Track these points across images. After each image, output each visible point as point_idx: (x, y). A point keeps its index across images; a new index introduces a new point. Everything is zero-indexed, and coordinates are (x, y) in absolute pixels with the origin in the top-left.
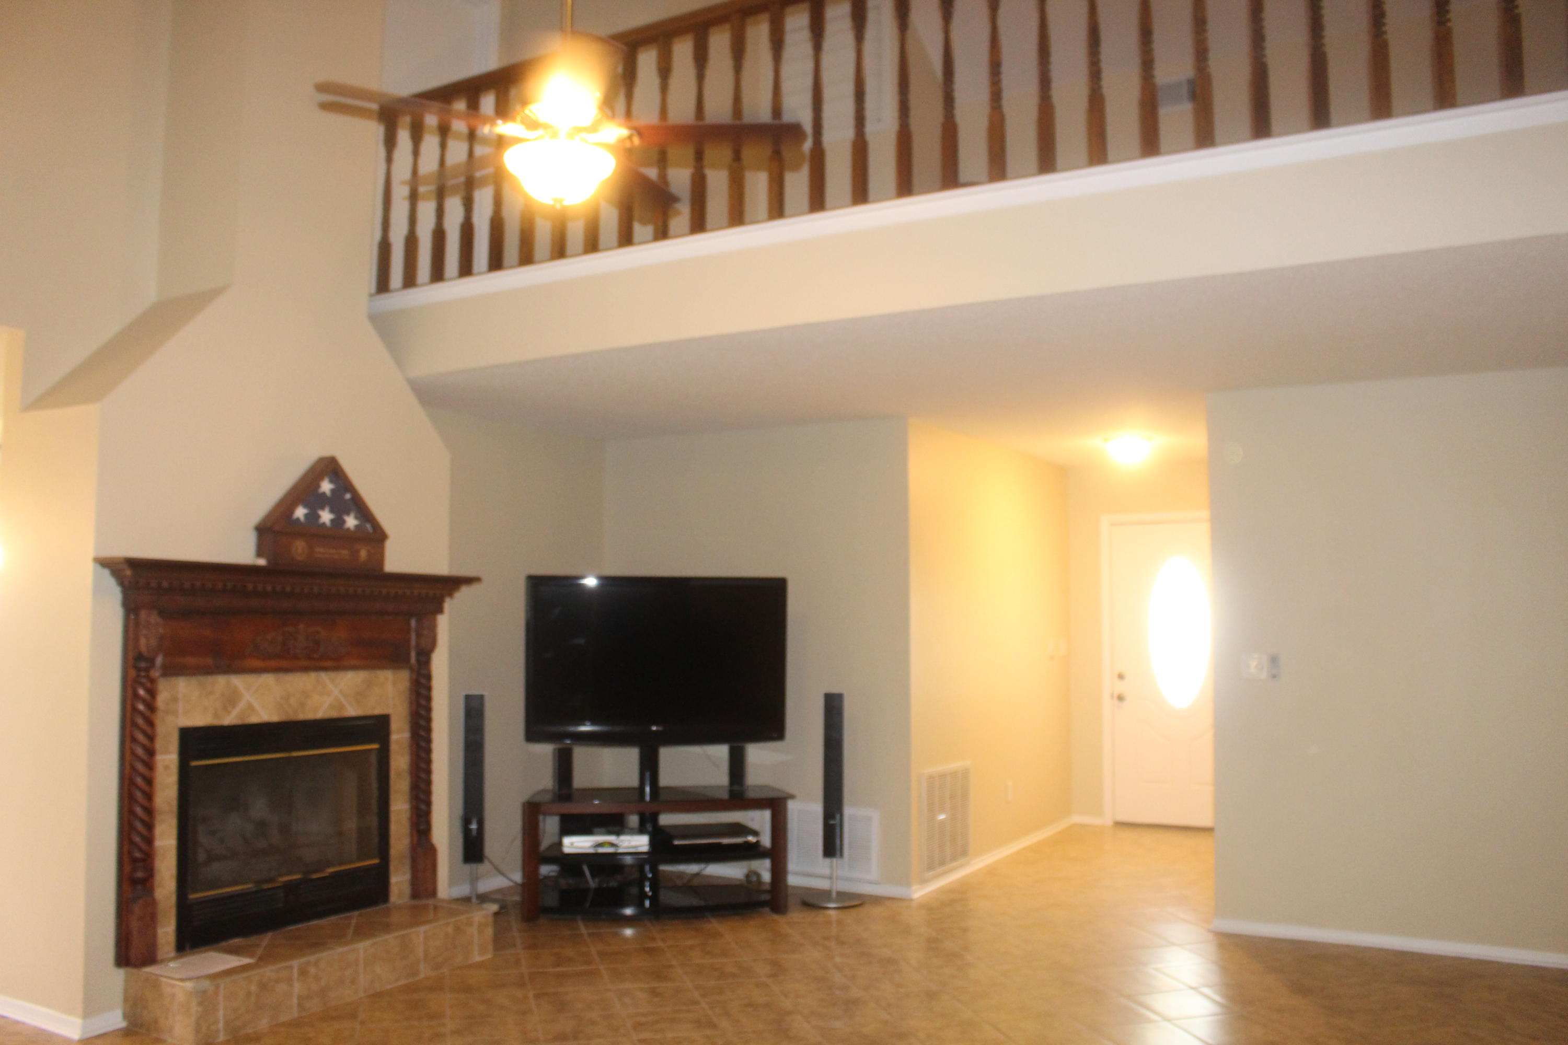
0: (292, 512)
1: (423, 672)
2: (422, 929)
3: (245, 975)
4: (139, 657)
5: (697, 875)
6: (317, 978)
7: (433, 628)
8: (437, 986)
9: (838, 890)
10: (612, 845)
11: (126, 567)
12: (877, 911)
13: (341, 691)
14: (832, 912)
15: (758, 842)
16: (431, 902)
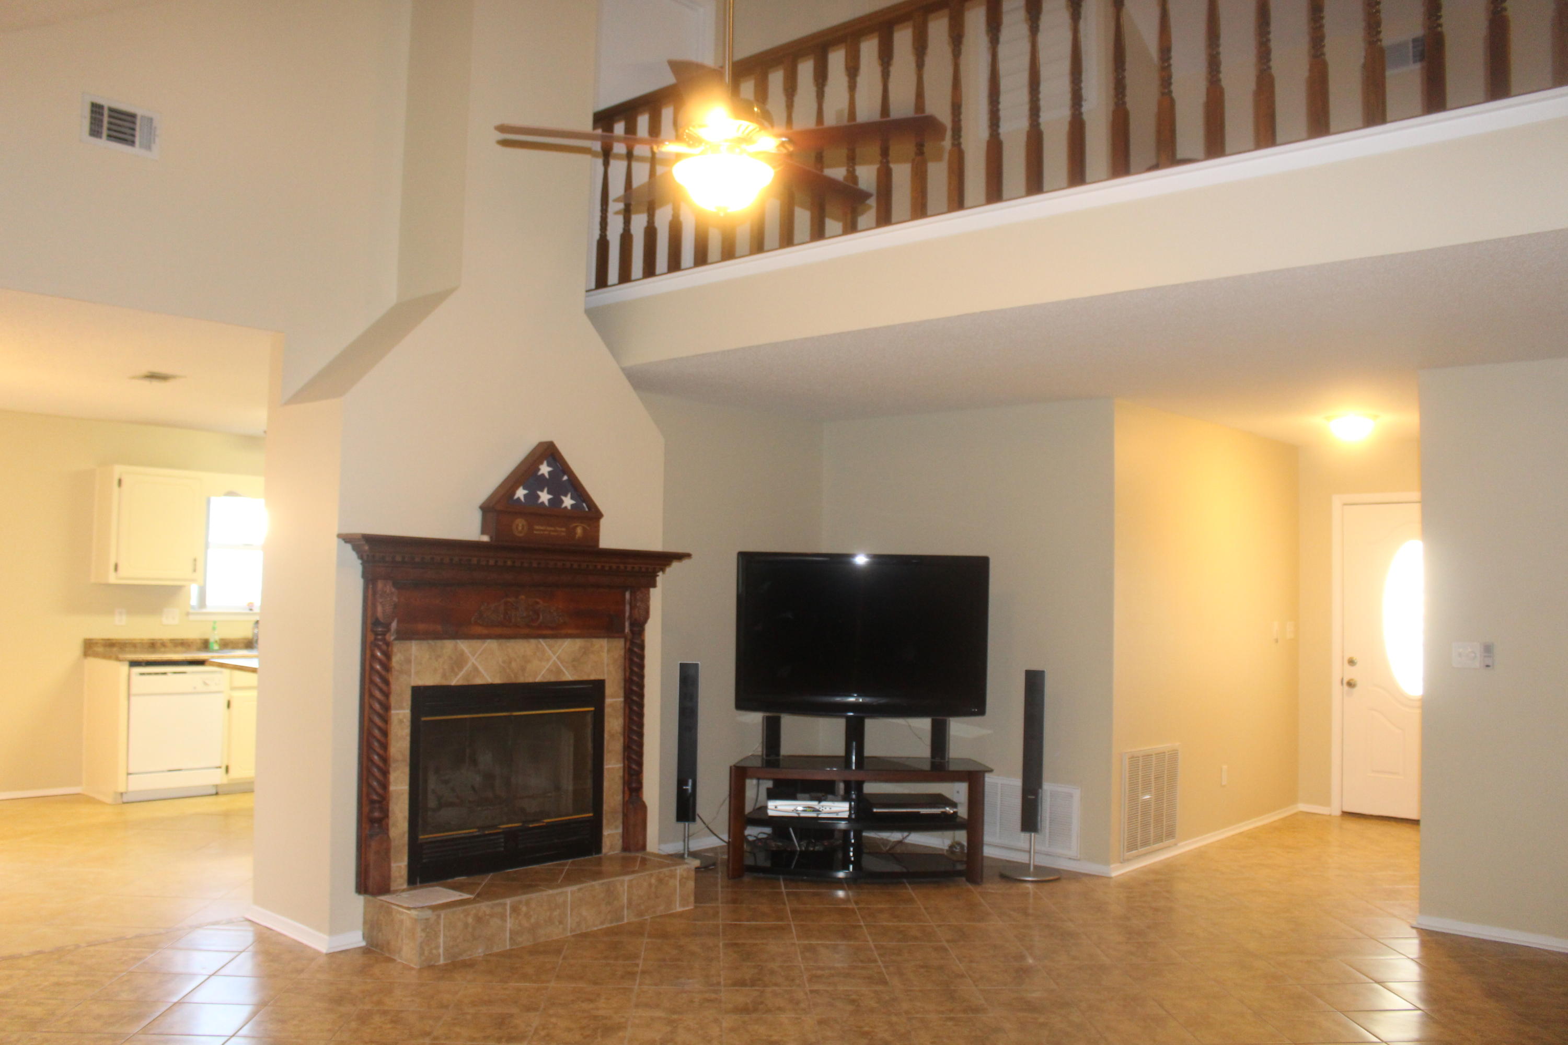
0: (514, 493)
1: (638, 641)
2: (627, 878)
3: (460, 908)
4: (376, 623)
5: (900, 842)
6: (528, 916)
7: (646, 600)
8: (637, 931)
9: (1036, 863)
10: (815, 810)
11: (363, 542)
12: (1073, 887)
13: (558, 658)
14: (1029, 885)
15: (955, 813)
16: (640, 855)
